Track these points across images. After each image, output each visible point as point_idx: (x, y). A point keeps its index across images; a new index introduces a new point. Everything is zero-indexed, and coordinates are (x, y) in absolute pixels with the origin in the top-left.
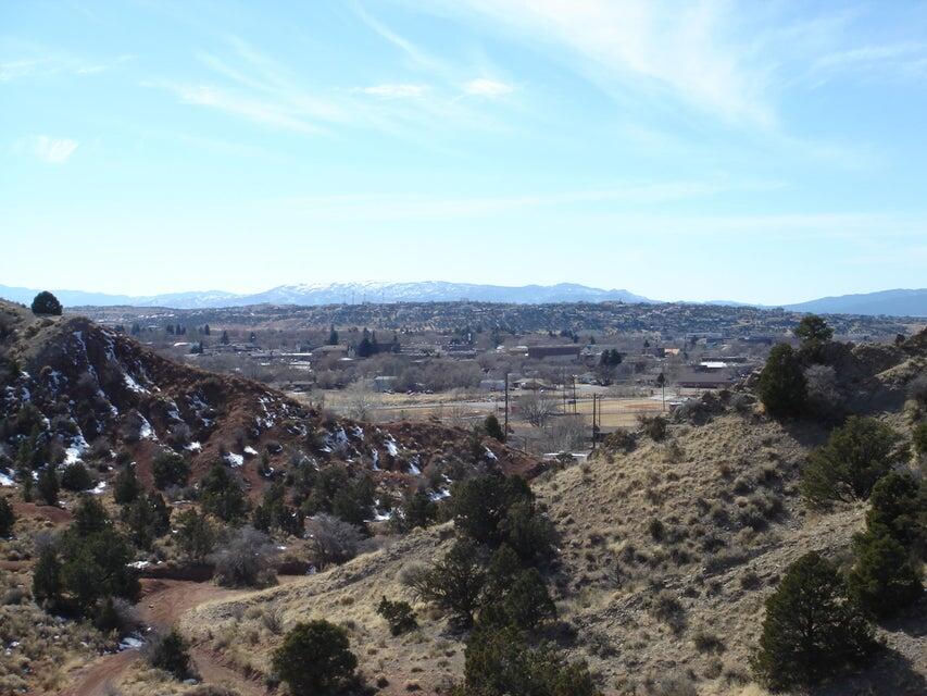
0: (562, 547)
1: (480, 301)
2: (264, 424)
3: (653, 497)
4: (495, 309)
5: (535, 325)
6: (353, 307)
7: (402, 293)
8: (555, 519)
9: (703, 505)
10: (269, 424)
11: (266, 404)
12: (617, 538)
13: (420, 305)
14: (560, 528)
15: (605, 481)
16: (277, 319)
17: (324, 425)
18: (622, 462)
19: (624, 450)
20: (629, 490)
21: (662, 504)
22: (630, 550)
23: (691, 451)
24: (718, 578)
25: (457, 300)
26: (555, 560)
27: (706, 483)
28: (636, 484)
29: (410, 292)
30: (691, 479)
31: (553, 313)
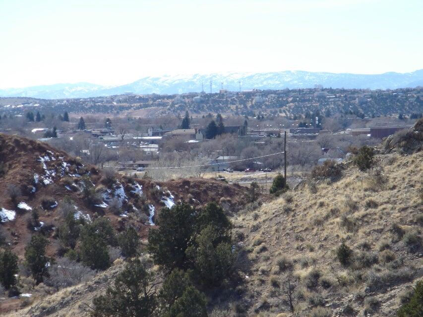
0: (251, 274)
1: (334, 88)
2: (41, 181)
3: (348, 225)
4: (347, 95)
5: (387, 110)
6: (211, 95)
7: (262, 82)
8: (250, 247)
9: (397, 231)
10: (47, 182)
11: (46, 162)
12: (305, 265)
13: (275, 92)
14: (252, 256)
15: (305, 210)
16: (138, 108)
17: (103, 182)
18: (324, 192)
19: (329, 180)
20: (327, 218)
21: (357, 231)
22: (316, 276)
23: (395, 178)
24: (379, 297)
25: (313, 87)
26: (240, 287)
27: (404, 209)
28: (334, 212)
29: (270, 81)
30: (390, 206)
31: (407, 98)
